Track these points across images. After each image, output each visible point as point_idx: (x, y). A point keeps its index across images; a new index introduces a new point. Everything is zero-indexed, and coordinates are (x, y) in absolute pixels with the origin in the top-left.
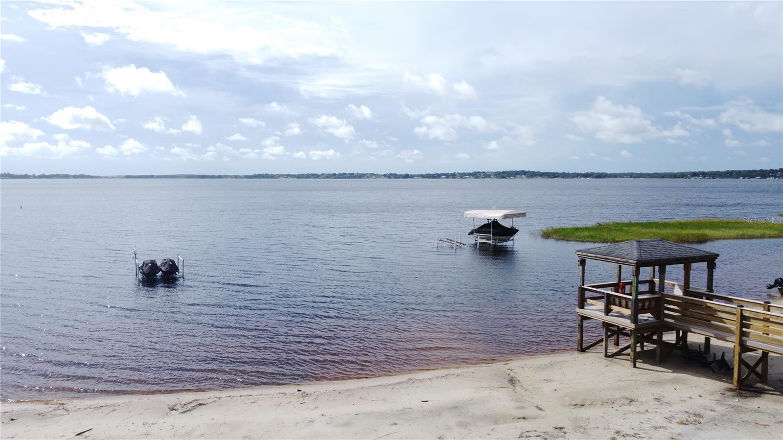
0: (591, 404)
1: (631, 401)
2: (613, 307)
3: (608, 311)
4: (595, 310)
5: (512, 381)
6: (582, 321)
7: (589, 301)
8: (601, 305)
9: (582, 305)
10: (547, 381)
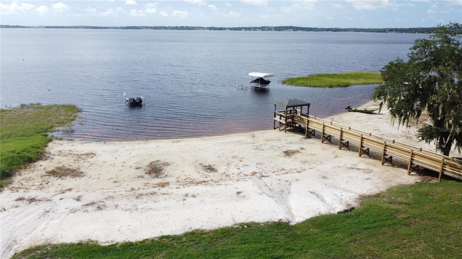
0: (270, 141)
1: (280, 140)
2: (282, 118)
3: (280, 119)
4: (277, 118)
5: (253, 136)
6: (275, 121)
7: (276, 116)
8: (279, 117)
9: (275, 117)
10: (262, 136)
